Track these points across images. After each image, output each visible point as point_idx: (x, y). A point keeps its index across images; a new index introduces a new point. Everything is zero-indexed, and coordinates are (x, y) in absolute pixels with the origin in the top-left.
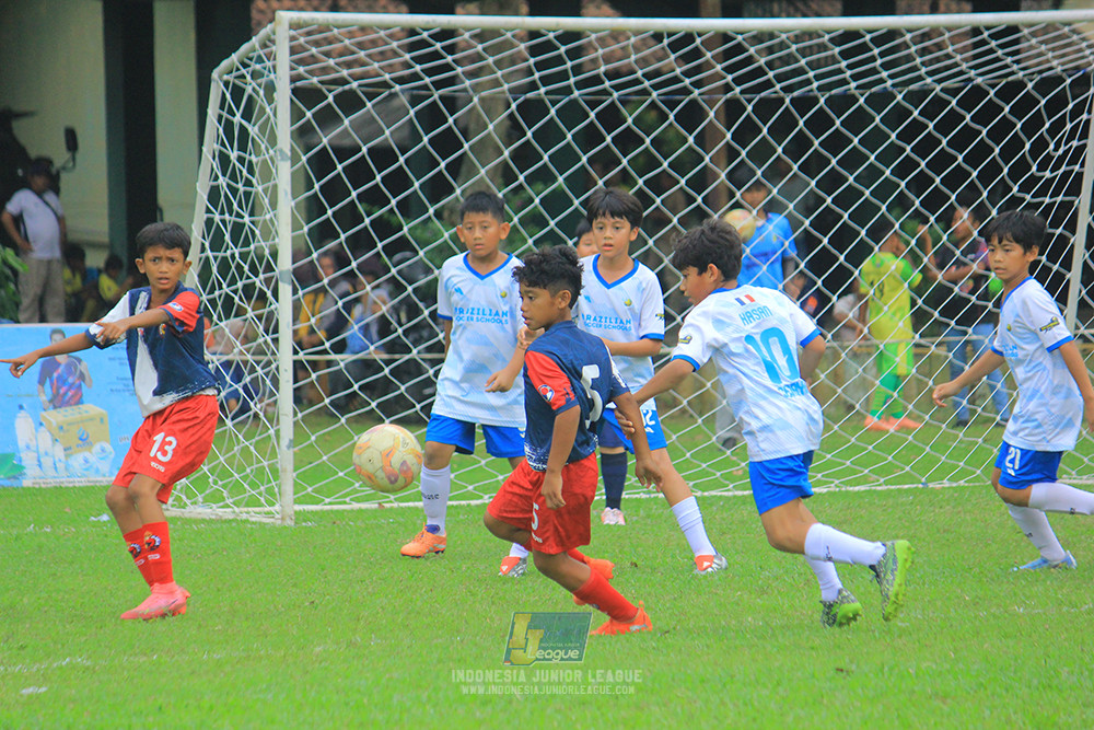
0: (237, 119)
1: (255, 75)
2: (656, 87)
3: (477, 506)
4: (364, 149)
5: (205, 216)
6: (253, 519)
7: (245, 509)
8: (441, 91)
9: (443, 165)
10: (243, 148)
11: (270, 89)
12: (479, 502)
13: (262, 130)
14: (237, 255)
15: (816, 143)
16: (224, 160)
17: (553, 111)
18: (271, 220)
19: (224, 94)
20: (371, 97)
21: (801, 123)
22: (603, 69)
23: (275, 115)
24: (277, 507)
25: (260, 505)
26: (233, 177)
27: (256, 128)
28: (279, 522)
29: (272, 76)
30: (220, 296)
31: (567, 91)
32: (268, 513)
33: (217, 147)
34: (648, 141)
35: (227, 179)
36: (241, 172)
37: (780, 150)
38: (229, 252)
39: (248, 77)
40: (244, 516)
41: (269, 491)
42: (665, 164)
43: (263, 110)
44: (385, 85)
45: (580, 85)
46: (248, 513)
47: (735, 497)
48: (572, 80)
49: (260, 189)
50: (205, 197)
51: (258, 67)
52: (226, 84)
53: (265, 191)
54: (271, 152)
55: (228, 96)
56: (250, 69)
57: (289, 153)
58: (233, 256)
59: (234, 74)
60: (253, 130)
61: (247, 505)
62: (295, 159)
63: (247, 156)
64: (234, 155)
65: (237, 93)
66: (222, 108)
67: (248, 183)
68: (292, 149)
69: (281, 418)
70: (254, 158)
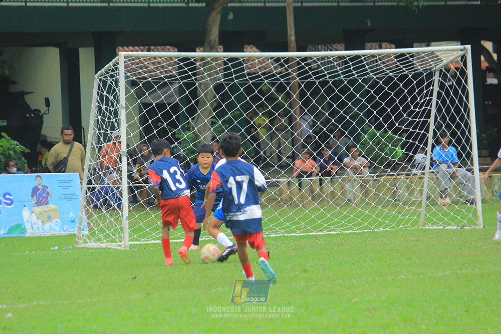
0: (105, 93)
1: (112, 76)
2: (266, 78)
4: (154, 104)
5: (93, 131)
6: (113, 248)
7: (110, 244)
8: (183, 81)
9: (184, 109)
10: (107, 104)
11: (117, 82)
13: (114, 97)
15: (328, 99)
16: (100, 108)
17: (227, 88)
19: (99, 84)
20: (156, 84)
21: (322, 91)
22: (245, 72)
23: (119, 91)
24: (123, 243)
25: (116, 242)
26: (104, 116)
27: (112, 97)
28: (123, 248)
29: (118, 77)
31: (232, 80)
32: (119, 245)
33: (97, 104)
34: (263, 99)
35: (101, 117)
36: (106, 113)
37: (314, 101)
38: (102, 145)
39: (109, 77)
40: (110, 246)
41: (120, 237)
42: (270, 108)
43: (114, 90)
44: (161, 79)
45: (237, 78)
46: (111, 245)
47: (300, 236)
48: (234, 76)
49: (114, 120)
50: (93, 124)
51: (112, 73)
52: (100, 80)
53: (116, 121)
54: (118, 106)
55: (101, 85)
56: (109, 74)
57: (125, 106)
59: (103, 76)
60: (111, 98)
61: (111, 242)
62: (127, 108)
63: (109, 108)
64: (104, 107)
65: (105, 83)
66: (99, 89)
67: (109, 118)
68: (126, 104)
69: (123, 208)
70: (111, 109)
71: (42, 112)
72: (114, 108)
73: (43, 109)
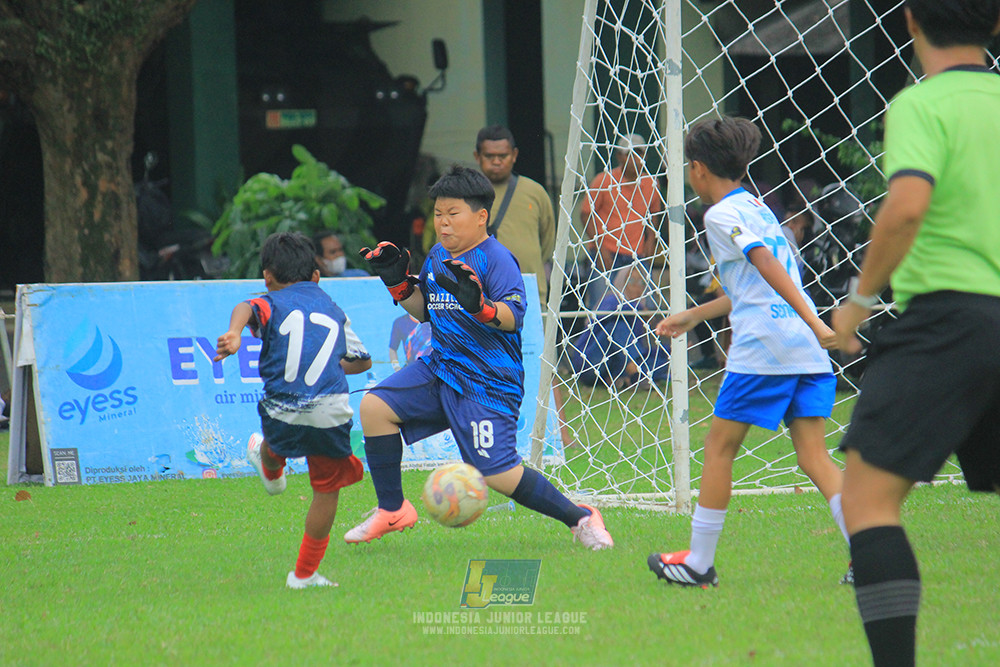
0: (618, 26)
5: (582, 144)
6: (643, 507)
7: (633, 495)
9: (868, 75)
10: (625, 60)
13: (648, 38)
14: (619, 189)
16: (602, 73)
18: (660, 147)
23: (663, 19)
24: (671, 493)
25: (652, 490)
26: (614, 95)
27: (641, 37)
28: (673, 510)
30: (600, 239)
32: (661, 499)
33: (594, 60)
35: (605, 98)
36: (623, 89)
40: (632, 504)
41: (662, 474)
43: (648, 15)
46: (636, 500)
49: (646, 110)
50: (580, 122)
53: (652, 112)
54: (660, 64)
57: (681, 66)
58: (614, 189)
60: (638, 40)
61: (636, 490)
62: (687, 72)
63: (630, 70)
64: (614, 70)
66: (600, 14)
67: (631, 103)
68: (685, 60)
69: (673, 383)
70: (639, 73)
71: (424, 84)
72: (648, 72)
73: (426, 74)
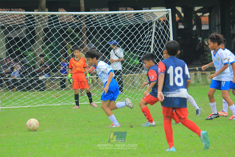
2: (70, 25)
3: (37, 107)
8: (28, 27)
12: (37, 106)
15: (101, 36)
17: (50, 30)
20: (14, 28)
21: (98, 32)
22: (59, 22)
31: (53, 26)
34: (69, 36)
37: (94, 37)
42: (72, 40)
44: (17, 25)
45: (55, 25)
47: (87, 104)
48: (54, 24)
